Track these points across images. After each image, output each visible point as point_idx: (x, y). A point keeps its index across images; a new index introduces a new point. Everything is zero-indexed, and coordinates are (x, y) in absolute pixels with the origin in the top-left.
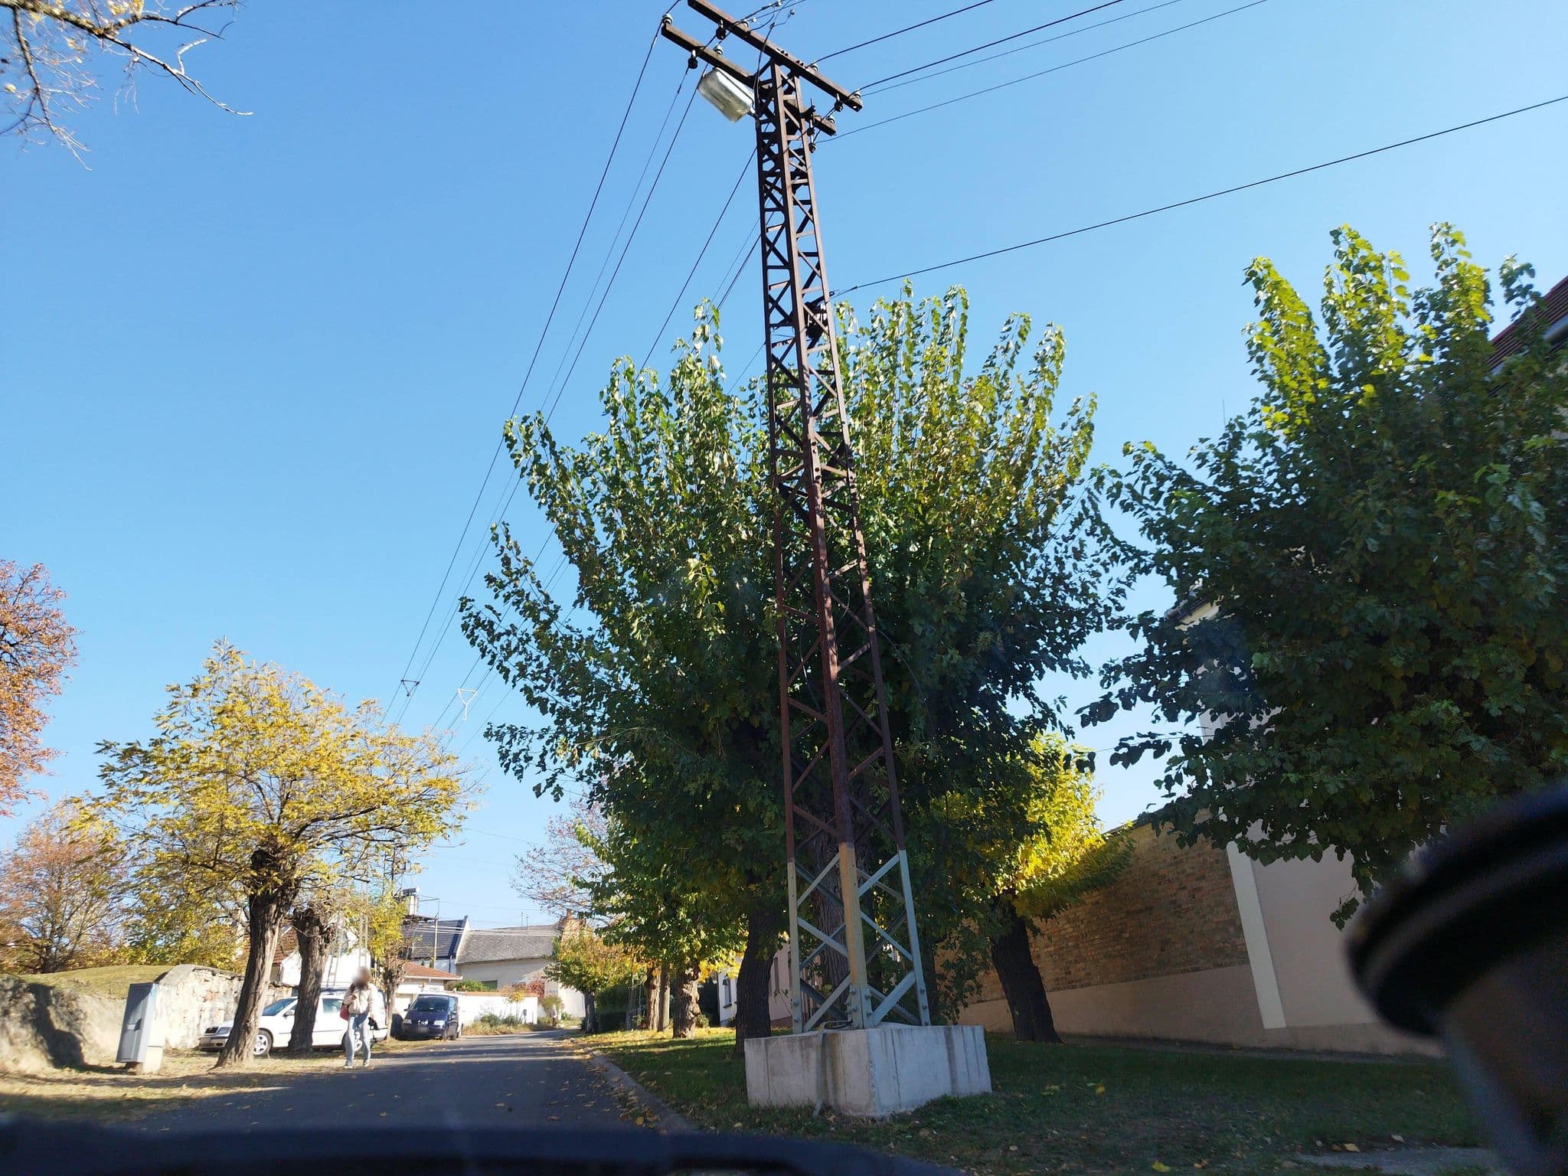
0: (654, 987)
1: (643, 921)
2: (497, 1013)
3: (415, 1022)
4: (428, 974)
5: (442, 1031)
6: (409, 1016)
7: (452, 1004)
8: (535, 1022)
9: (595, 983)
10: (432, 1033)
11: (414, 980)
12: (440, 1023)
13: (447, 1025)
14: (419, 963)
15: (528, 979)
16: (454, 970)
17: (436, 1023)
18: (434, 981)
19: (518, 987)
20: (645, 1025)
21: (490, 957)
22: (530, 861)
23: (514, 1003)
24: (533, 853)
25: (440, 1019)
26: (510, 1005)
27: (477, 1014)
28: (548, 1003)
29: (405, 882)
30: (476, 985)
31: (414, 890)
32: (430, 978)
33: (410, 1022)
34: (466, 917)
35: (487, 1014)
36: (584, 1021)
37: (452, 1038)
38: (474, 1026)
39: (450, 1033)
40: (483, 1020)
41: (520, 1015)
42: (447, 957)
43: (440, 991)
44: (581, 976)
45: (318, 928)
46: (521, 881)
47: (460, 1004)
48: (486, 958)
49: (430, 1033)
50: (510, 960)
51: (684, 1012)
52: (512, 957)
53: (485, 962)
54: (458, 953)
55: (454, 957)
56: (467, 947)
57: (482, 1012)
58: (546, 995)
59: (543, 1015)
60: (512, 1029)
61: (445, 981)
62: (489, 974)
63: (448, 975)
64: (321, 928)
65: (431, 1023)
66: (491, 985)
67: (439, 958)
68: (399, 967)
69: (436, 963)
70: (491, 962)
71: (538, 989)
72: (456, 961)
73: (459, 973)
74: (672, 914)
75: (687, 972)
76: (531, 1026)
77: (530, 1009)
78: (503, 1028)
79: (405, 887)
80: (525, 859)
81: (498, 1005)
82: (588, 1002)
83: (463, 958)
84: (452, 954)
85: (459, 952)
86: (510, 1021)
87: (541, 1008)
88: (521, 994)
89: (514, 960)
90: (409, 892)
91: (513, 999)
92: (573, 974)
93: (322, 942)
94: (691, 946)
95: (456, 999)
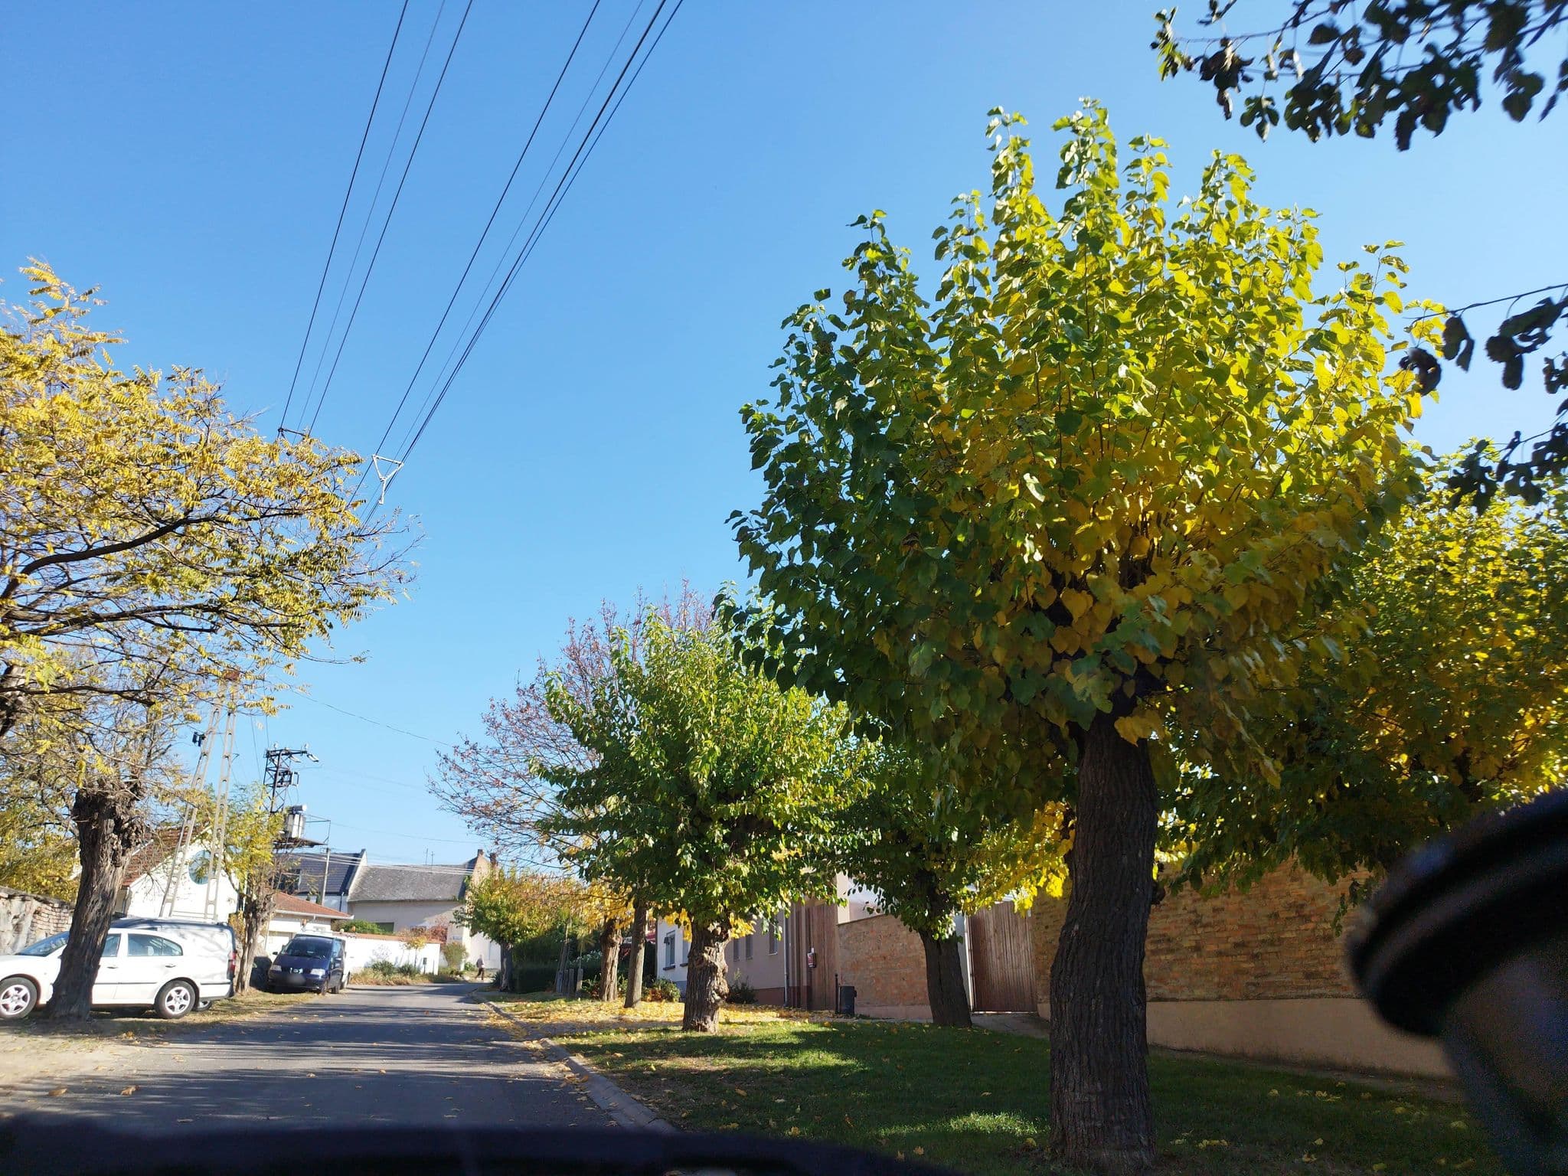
0: (613, 944)
1: (651, 842)
2: (392, 960)
3: (285, 969)
4: (312, 909)
5: (320, 983)
6: (278, 961)
7: (336, 949)
8: (436, 973)
9: (515, 933)
10: (310, 986)
11: (292, 917)
12: (320, 973)
13: (328, 975)
14: (304, 898)
15: (429, 923)
16: (345, 908)
17: (314, 972)
18: (319, 919)
19: (418, 932)
20: (597, 992)
21: (387, 896)
22: (458, 760)
23: (413, 950)
24: (463, 748)
25: (318, 967)
26: (407, 952)
27: (369, 960)
28: (452, 952)
29: (289, 797)
30: (369, 926)
31: (300, 808)
32: (315, 915)
33: (279, 968)
34: (363, 851)
35: (381, 961)
36: (498, 977)
37: (334, 991)
38: (364, 974)
39: (331, 985)
40: (375, 967)
41: (419, 963)
42: (339, 894)
43: (325, 931)
44: (498, 923)
45: (112, 822)
46: (444, 786)
47: (347, 948)
48: (382, 897)
49: (305, 984)
50: (410, 901)
51: (704, 991)
52: (412, 898)
53: (382, 902)
54: (351, 890)
55: (346, 893)
56: (362, 883)
57: (374, 957)
58: (448, 942)
59: (445, 963)
60: (408, 979)
61: (333, 921)
62: (385, 915)
63: (336, 913)
64: (119, 822)
65: (307, 972)
66: (387, 928)
67: (327, 893)
68: (268, 898)
69: (325, 899)
70: (388, 902)
71: (439, 934)
72: (348, 899)
73: (350, 913)
74: (697, 835)
75: (711, 928)
76: (431, 977)
77: (430, 957)
78: (398, 977)
79: (289, 804)
80: (451, 757)
81: (394, 951)
82: (505, 954)
83: (355, 896)
84: (344, 890)
85: (352, 888)
86: (407, 970)
87: (443, 955)
88: (423, 940)
89: (414, 901)
90: (294, 811)
91: (411, 945)
92: (488, 921)
93: (118, 845)
94: (725, 888)
95: (343, 943)
